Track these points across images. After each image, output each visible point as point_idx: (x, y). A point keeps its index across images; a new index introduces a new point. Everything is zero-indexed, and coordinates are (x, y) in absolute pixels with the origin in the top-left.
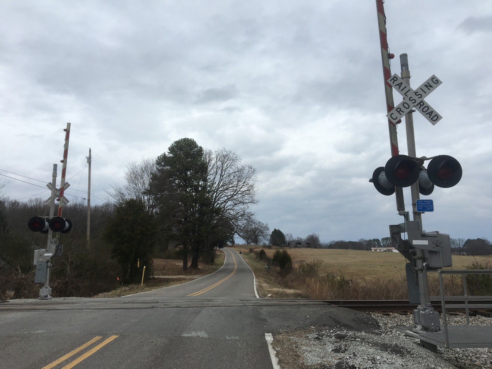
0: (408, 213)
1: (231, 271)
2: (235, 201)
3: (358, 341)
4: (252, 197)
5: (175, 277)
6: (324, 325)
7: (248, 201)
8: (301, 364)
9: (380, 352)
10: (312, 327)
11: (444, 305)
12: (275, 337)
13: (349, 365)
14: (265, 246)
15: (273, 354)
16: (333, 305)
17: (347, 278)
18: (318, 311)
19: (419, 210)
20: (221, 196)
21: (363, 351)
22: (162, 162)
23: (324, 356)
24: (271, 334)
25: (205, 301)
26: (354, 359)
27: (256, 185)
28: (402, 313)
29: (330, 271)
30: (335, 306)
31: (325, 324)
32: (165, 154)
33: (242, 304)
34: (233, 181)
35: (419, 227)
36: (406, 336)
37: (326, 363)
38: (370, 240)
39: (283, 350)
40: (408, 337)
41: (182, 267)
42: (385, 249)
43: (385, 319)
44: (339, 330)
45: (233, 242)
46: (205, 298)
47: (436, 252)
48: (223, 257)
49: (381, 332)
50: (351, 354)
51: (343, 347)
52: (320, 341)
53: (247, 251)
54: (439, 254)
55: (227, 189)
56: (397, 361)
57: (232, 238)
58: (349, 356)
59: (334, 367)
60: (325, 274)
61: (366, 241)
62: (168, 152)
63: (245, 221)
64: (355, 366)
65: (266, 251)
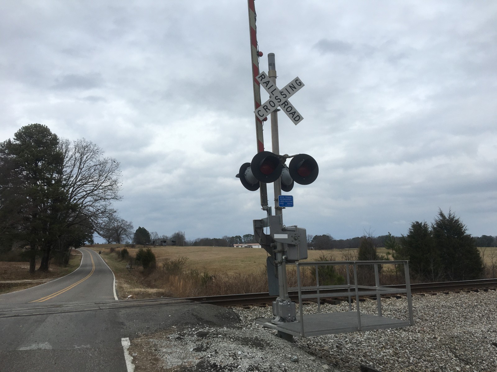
0: (270, 208)
1: (88, 272)
2: (95, 197)
3: (220, 337)
4: (115, 192)
5: (19, 281)
6: (187, 324)
7: (110, 197)
8: (160, 368)
9: (241, 346)
10: (173, 327)
11: (301, 296)
12: (132, 341)
13: (211, 364)
14: (128, 245)
15: (129, 361)
16: (196, 302)
17: (210, 274)
18: (181, 309)
19: (280, 205)
20: (78, 191)
21: (225, 347)
22: (6, 149)
23: (185, 357)
24: (128, 338)
25: (52, 308)
26: (215, 357)
27: (120, 180)
28: (261, 305)
29: (195, 268)
30: (198, 302)
31: (187, 322)
32: (10, 141)
33: (98, 307)
34: (94, 175)
35: (280, 221)
36: (264, 327)
37: (186, 364)
38: (233, 237)
39: (141, 355)
40: (266, 329)
41: (28, 270)
42: (246, 245)
43: (246, 313)
44: (201, 328)
45: (92, 241)
46: (54, 303)
47: (294, 246)
48: (80, 258)
49: (241, 325)
50: (213, 352)
51: (205, 345)
52: (181, 341)
53: (108, 250)
54: (297, 247)
55: (86, 184)
56: (257, 355)
57: (91, 237)
58: (210, 354)
59: (195, 367)
60: (189, 271)
61: (229, 238)
62: (14, 139)
63: (107, 219)
64: (217, 364)
65: (129, 250)
